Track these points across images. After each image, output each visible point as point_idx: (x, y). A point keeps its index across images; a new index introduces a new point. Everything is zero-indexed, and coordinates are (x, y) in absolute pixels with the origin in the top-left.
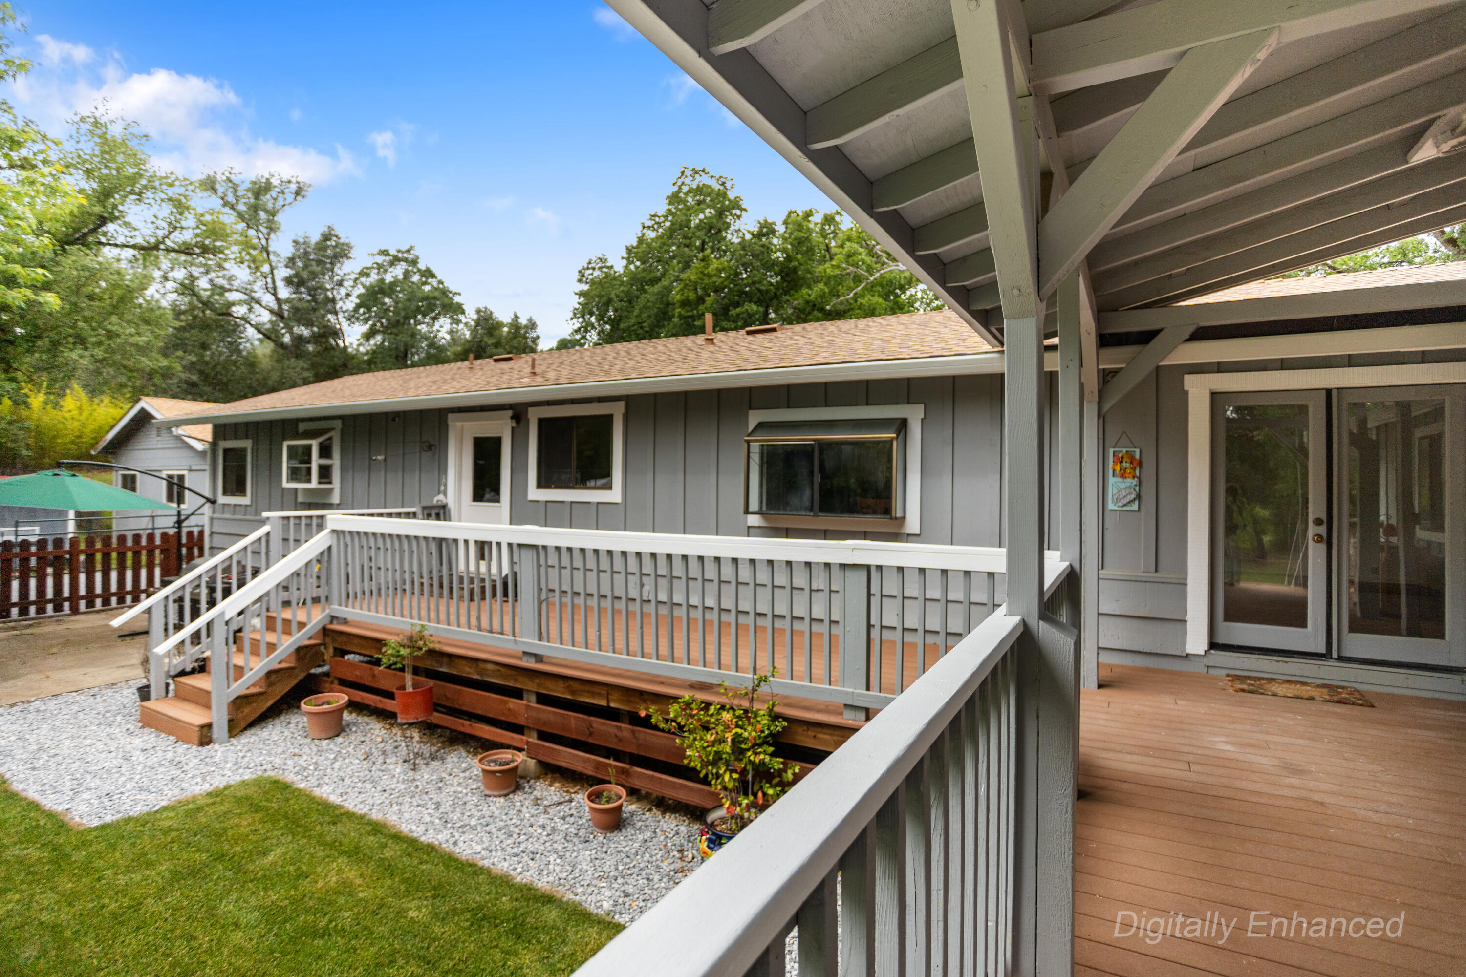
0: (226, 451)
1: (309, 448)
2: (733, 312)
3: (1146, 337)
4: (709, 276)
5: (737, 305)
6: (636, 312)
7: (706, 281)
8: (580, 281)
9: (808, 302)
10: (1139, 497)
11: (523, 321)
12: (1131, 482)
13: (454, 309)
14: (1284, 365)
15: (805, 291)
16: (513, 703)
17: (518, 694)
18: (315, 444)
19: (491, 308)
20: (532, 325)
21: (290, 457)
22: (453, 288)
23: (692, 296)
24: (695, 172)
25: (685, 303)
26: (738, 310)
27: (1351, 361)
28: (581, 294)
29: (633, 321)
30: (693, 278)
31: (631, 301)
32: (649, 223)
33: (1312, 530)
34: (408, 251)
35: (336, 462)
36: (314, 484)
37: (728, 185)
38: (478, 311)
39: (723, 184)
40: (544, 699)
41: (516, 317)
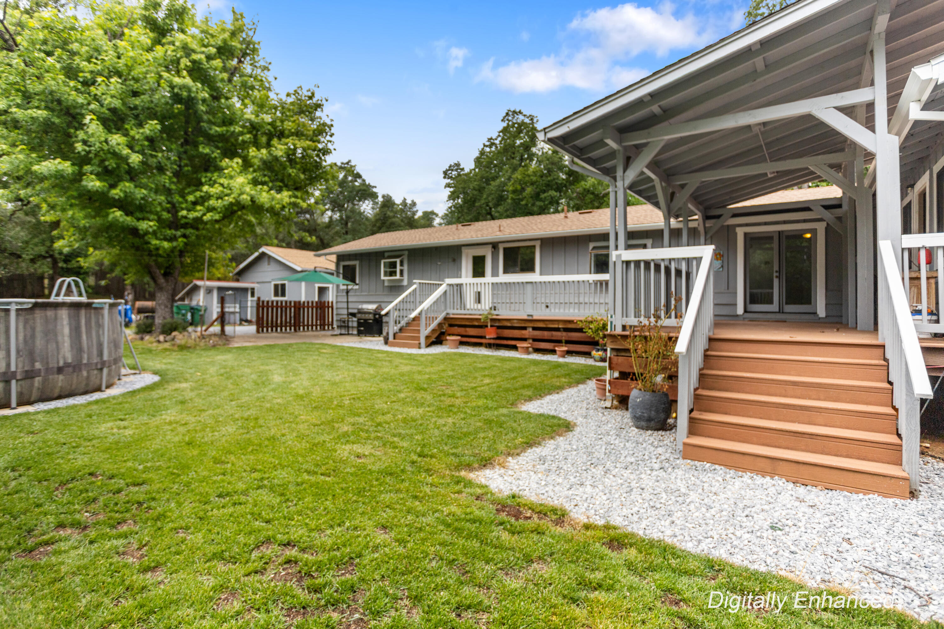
0: (344, 267)
1: (396, 262)
2: (543, 196)
3: (719, 217)
4: (529, 176)
5: (544, 192)
6: (485, 196)
7: (527, 179)
8: (445, 178)
9: (585, 189)
10: (722, 266)
11: (409, 202)
12: (720, 262)
13: (374, 196)
14: (766, 224)
15: (583, 183)
16: (524, 332)
17: (525, 328)
18: (398, 261)
19: (391, 195)
20: (414, 204)
21: (385, 267)
22: (372, 184)
23: (519, 187)
24: (514, 112)
25: (514, 192)
26: (546, 195)
27: (785, 222)
28: (448, 185)
29: (483, 202)
30: (519, 177)
31: (480, 190)
32: (488, 143)
33: (775, 274)
34: (347, 163)
35: (405, 268)
36: (398, 277)
37: (535, 120)
38: (383, 196)
39: (532, 119)
40: (534, 329)
41: (405, 199)
